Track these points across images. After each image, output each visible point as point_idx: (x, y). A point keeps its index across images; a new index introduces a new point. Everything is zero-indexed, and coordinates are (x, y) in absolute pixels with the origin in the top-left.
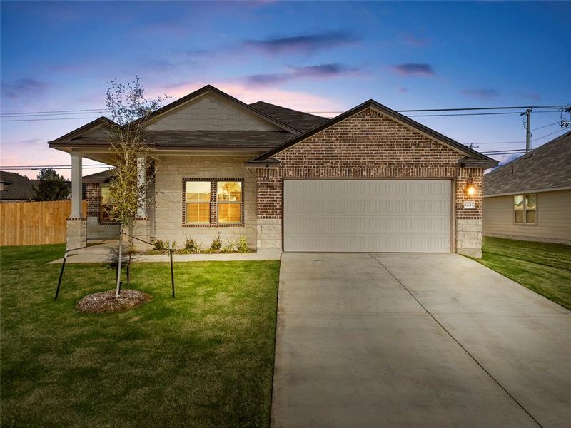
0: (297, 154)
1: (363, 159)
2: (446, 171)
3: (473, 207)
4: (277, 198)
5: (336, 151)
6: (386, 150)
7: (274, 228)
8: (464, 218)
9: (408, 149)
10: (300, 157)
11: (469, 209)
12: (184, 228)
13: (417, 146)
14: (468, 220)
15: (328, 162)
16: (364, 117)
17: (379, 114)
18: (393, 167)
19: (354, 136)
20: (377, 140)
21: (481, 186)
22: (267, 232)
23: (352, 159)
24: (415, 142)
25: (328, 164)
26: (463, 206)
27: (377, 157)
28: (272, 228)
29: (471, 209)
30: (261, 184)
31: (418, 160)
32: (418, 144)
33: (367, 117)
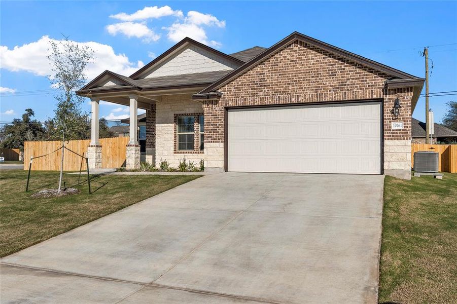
0: (236, 86)
1: (292, 86)
2: (372, 93)
3: (402, 128)
4: (219, 125)
5: (268, 81)
6: (312, 77)
7: (217, 151)
8: (392, 139)
9: (333, 74)
10: (238, 89)
11: (397, 130)
12: (175, 154)
13: (342, 71)
14: (396, 141)
15: (261, 91)
16: (293, 49)
17: (306, 44)
18: (319, 92)
19: (284, 66)
20: (305, 68)
21: (410, 106)
22: (211, 154)
23: (282, 87)
24: (341, 67)
25: (261, 93)
26: (390, 127)
27: (305, 84)
28: (216, 151)
29: (400, 130)
30: (207, 113)
31: (343, 84)
32: (344, 69)
33: (295, 48)
